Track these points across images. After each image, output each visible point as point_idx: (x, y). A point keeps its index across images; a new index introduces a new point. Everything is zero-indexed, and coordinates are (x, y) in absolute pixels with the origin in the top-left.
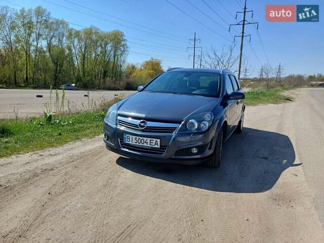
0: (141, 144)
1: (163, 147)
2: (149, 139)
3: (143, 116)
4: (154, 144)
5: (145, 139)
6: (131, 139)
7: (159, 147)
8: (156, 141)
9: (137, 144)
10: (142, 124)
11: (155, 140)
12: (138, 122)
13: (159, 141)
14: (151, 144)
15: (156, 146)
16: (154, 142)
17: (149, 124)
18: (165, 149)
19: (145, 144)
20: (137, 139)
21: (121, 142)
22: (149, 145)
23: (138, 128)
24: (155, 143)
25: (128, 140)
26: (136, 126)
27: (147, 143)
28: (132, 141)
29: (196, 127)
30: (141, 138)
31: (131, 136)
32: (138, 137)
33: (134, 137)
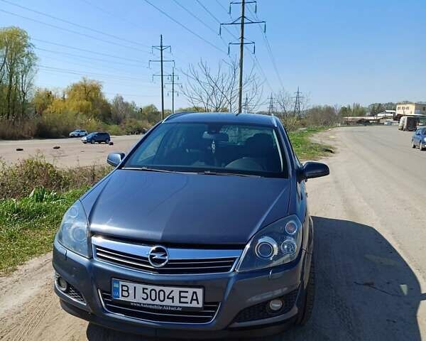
0: (157, 302)
1: (209, 305)
2: (176, 290)
3: (158, 235)
4: (188, 300)
5: (167, 290)
6: (131, 291)
7: (200, 305)
8: (195, 293)
9: (149, 301)
10: (157, 256)
11: (191, 290)
12: (145, 251)
13: (200, 292)
14: (182, 300)
15: (194, 304)
16: (189, 295)
17: (174, 254)
18: (215, 309)
19: (168, 302)
20: (148, 292)
21: (104, 297)
22: (176, 303)
23: (149, 264)
24: (193, 298)
25: (125, 294)
26: (142, 260)
27: (173, 298)
28: (135, 294)
29: (276, 252)
30: (158, 288)
31: (131, 285)
32: (150, 287)
33: (140, 287)
